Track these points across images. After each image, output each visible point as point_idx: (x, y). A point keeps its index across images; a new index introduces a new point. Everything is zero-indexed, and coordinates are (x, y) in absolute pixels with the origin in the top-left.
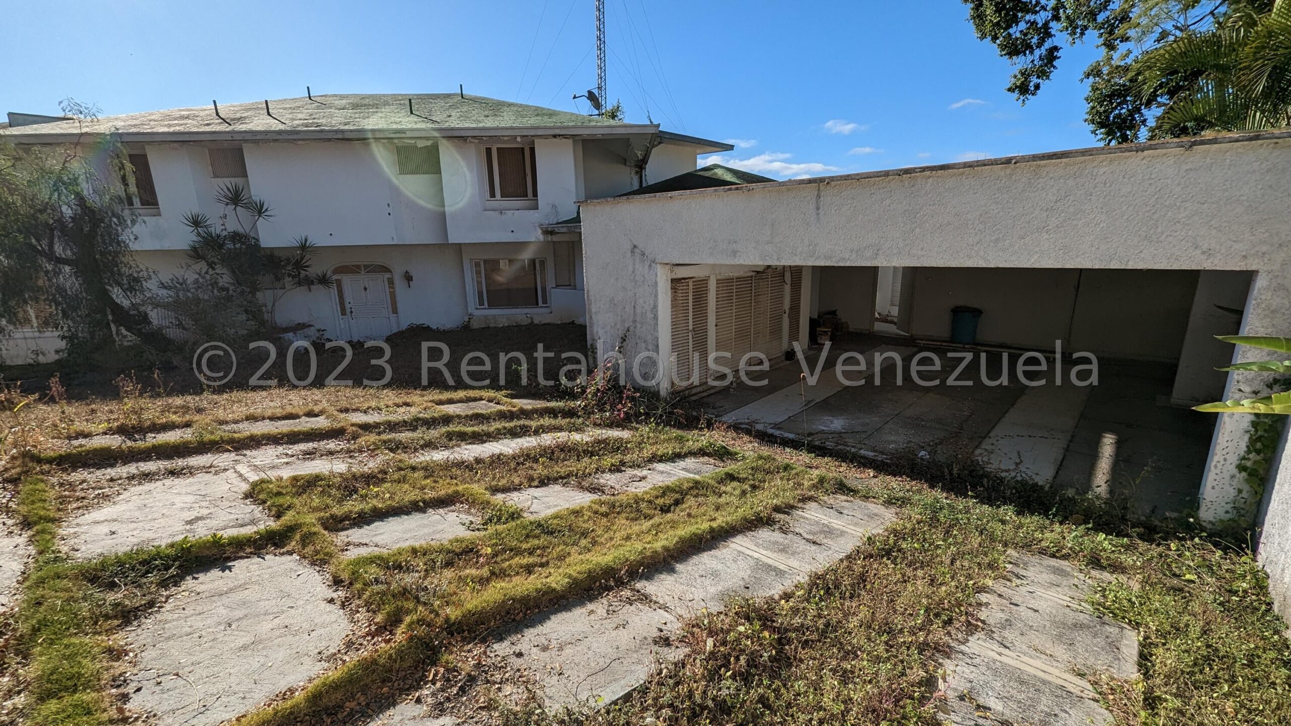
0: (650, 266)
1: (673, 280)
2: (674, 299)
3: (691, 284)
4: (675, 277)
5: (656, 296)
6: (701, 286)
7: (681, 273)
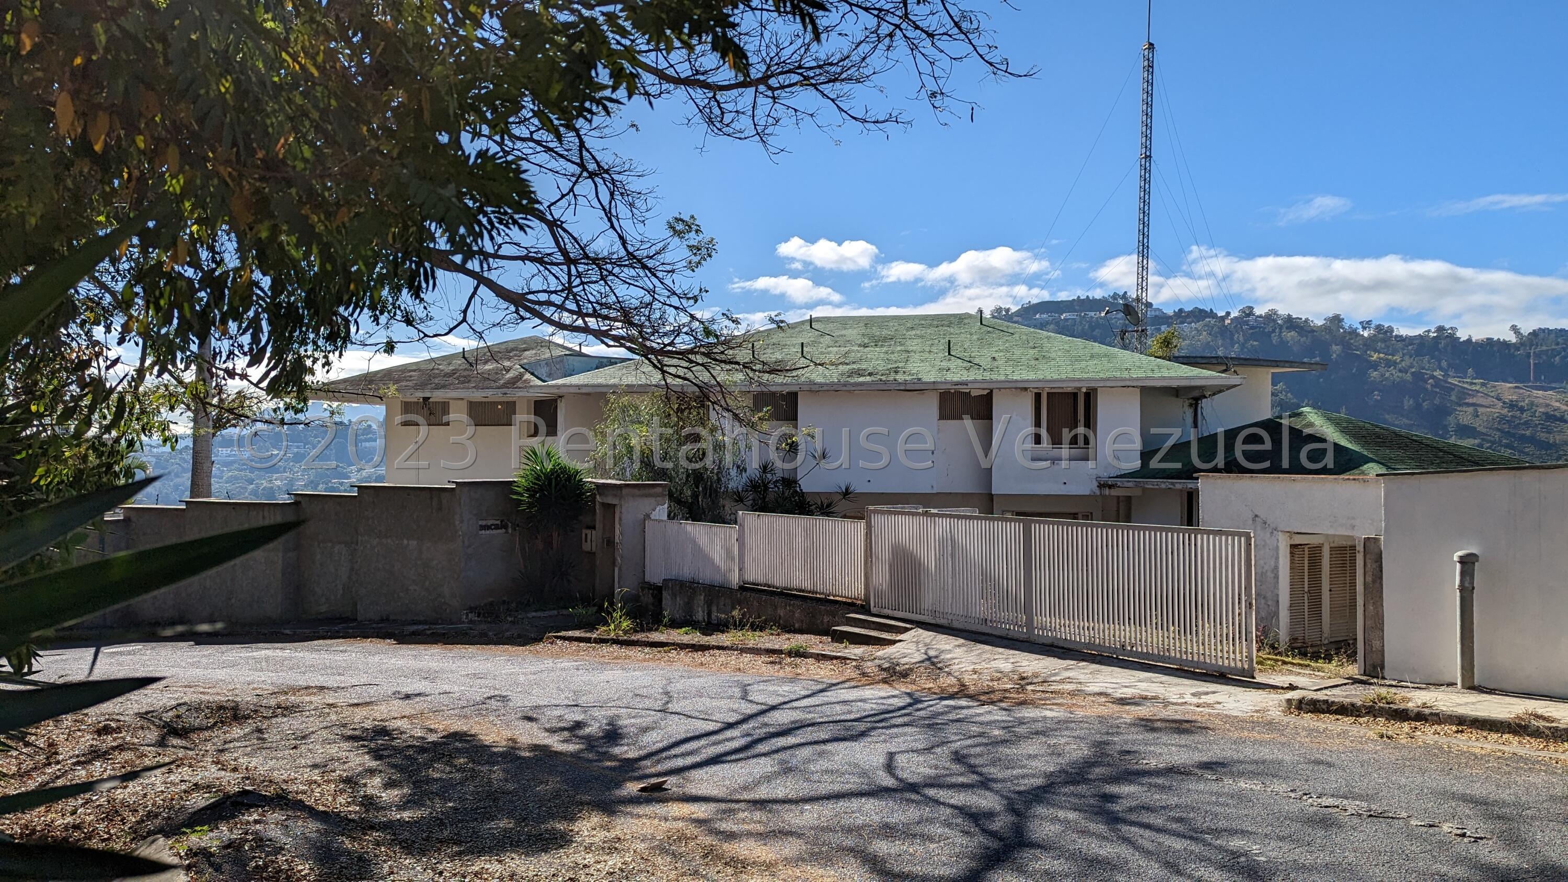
0: (1272, 533)
1: (1291, 546)
2: (1292, 562)
3: (1306, 550)
4: (1293, 543)
5: (1277, 558)
6: (1315, 553)
7: (1298, 540)
